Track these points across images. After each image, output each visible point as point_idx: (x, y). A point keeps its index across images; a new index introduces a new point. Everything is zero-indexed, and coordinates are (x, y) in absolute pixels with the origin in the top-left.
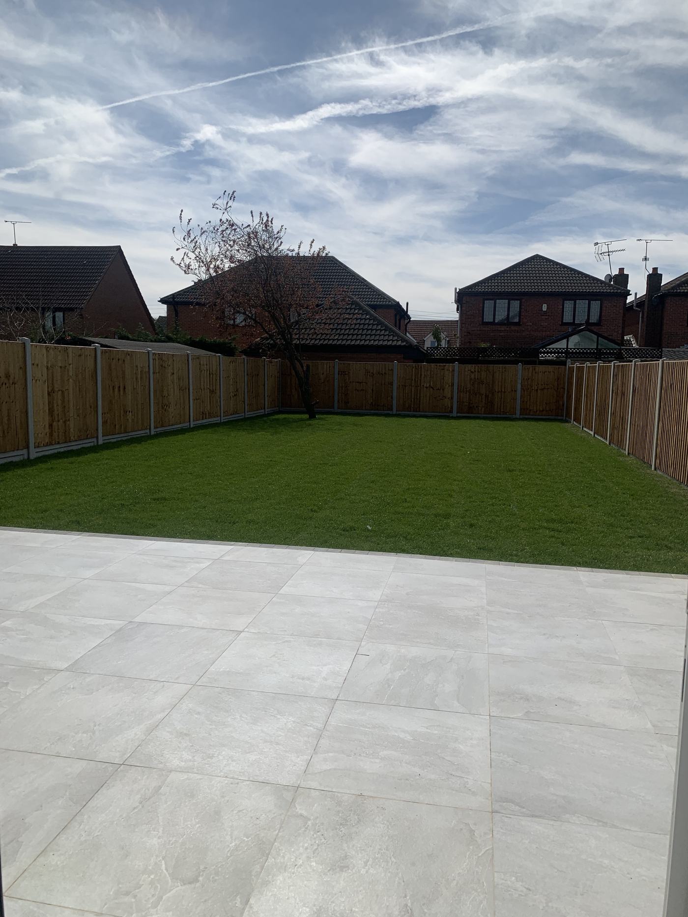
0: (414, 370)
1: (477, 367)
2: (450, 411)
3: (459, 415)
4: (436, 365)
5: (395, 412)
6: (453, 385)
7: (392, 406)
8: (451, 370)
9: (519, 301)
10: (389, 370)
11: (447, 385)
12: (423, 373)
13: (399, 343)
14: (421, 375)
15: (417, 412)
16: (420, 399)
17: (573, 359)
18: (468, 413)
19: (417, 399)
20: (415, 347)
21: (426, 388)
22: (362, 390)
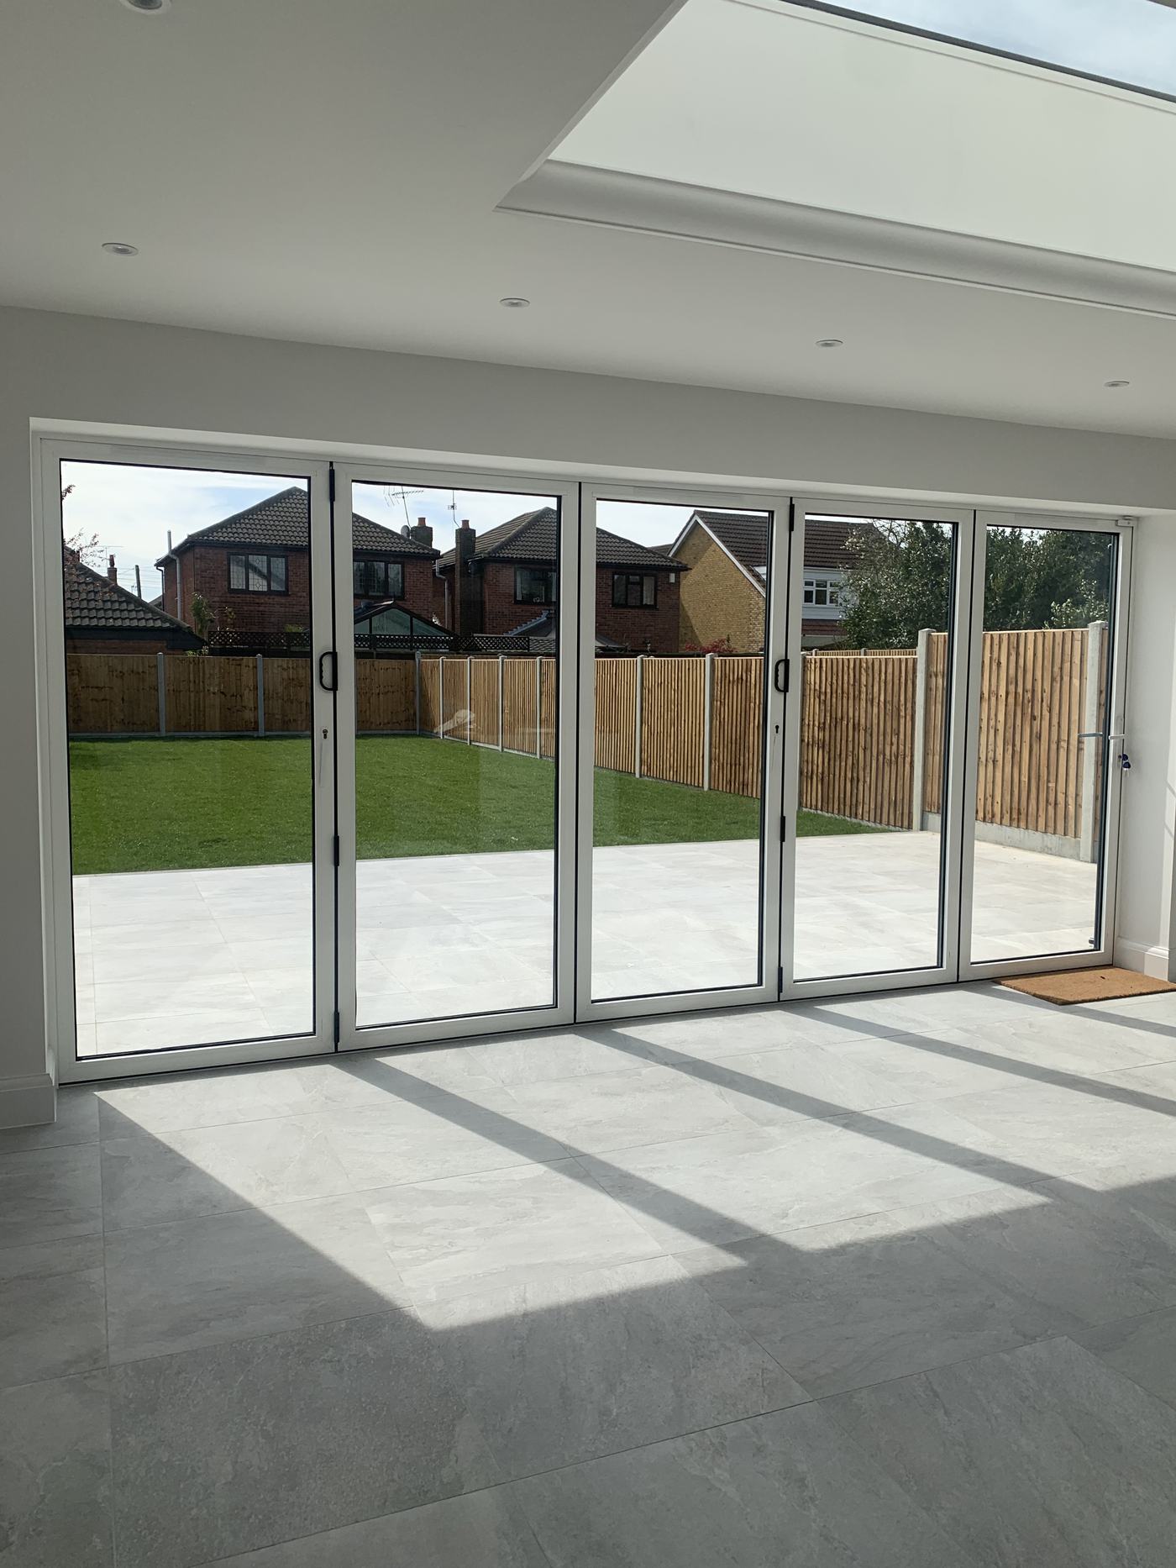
0: (191, 666)
1: (291, 663)
2: (254, 728)
3: (268, 733)
4: (228, 659)
5: (163, 734)
6: (256, 688)
7: (158, 724)
8: (251, 666)
9: (284, 559)
10: (149, 666)
11: (247, 690)
12: (207, 672)
13: (158, 624)
14: (204, 674)
15: (199, 731)
16: (204, 711)
17: (424, 650)
18: (283, 731)
19: (199, 711)
20: (186, 631)
21: (214, 693)
22: (103, 700)
